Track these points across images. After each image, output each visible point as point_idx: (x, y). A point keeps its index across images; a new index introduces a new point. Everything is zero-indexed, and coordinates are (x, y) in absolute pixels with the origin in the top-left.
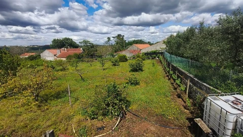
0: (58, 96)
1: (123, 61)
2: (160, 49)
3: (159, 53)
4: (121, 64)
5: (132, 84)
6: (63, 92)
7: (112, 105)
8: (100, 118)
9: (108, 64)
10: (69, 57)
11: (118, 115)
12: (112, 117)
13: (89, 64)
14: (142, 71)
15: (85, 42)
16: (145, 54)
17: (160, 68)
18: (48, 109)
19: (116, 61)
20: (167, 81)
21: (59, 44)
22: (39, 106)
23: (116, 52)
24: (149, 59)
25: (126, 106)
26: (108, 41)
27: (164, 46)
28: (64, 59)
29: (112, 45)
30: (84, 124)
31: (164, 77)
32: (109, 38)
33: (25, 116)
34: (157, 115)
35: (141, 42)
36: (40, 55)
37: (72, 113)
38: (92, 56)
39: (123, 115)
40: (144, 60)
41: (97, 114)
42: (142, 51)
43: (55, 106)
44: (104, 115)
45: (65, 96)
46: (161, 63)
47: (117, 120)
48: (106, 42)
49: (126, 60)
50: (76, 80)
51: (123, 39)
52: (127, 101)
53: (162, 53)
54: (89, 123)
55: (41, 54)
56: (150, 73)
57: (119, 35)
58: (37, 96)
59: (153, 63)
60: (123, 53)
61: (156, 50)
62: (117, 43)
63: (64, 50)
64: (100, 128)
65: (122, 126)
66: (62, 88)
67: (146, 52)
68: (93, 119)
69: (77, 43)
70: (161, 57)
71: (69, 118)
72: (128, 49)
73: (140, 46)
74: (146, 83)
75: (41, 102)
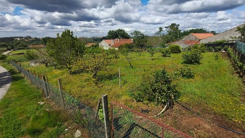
0: (110, 77)
1: (175, 53)
2: (230, 39)
3: (227, 44)
4: (172, 55)
5: (184, 76)
6: (114, 75)
7: (160, 91)
8: (146, 102)
9: (158, 55)
10: (120, 47)
11: (165, 103)
12: (158, 104)
13: (138, 54)
14: (199, 63)
15: (136, 33)
16: (206, 45)
17: (226, 63)
18: (102, 86)
19: (167, 52)
20: (237, 78)
21: (113, 35)
22: (96, 83)
23: (167, 42)
24: (211, 51)
25: (175, 96)
26: (160, 31)
27: (238, 35)
28: (117, 49)
29: (164, 36)
30: (130, 104)
31: (233, 74)
32: (161, 29)
33: (86, 89)
34: (215, 114)
35: (201, 31)
36: (98, 45)
37: (120, 93)
38: (142, 46)
39: (170, 104)
40: (203, 52)
41: (143, 98)
42: (201, 42)
43: (108, 85)
44: (150, 100)
45: (116, 78)
46: (230, 57)
47: (163, 107)
48: (158, 33)
49: (179, 51)
50: (125, 66)
51: (177, 28)
52: (177, 92)
53: (232, 45)
54: (135, 104)
55: (100, 44)
56: (211, 67)
57: (173, 25)
58: (95, 75)
59: (217, 56)
60: (176, 44)
61: (222, 40)
62: (170, 34)
63: (117, 41)
64: (145, 111)
65: (168, 115)
66: (113, 72)
67: (207, 43)
68: (139, 101)
69: (129, 34)
70: (230, 49)
71: (118, 96)
72: (183, 39)
73: (199, 36)
74: (204, 77)
75: (98, 80)
